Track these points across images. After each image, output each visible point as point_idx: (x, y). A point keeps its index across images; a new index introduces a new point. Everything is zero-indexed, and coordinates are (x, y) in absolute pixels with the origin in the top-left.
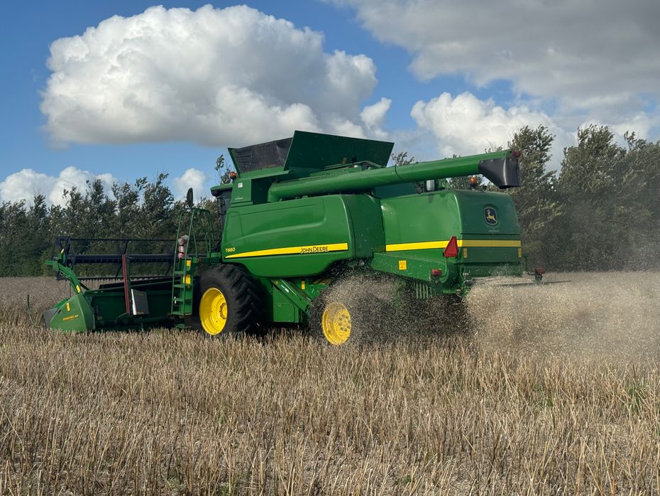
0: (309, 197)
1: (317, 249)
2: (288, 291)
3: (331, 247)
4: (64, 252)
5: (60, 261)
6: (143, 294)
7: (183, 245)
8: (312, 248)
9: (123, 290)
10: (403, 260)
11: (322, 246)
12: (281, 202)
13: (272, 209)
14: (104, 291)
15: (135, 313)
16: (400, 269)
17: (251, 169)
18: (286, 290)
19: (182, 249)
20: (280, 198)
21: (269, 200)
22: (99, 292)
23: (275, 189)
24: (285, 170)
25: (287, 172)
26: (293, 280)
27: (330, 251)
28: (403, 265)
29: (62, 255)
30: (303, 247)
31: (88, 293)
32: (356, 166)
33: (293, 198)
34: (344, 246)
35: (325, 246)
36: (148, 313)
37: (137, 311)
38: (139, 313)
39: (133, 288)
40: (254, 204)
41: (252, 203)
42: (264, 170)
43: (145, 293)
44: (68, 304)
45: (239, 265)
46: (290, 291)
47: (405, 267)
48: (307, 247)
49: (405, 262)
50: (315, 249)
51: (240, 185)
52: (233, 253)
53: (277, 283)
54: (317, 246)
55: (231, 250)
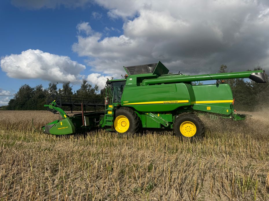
1: (172, 102)
2: (153, 117)
3: (179, 101)
4: (55, 101)
5: (53, 105)
6: (88, 118)
7: (107, 100)
10: (209, 106)
12: (148, 86)
14: (75, 117)
15: (85, 125)
16: (207, 110)
23: (145, 81)
24: (153, 74)
25: (155, 75)
26: (156, 113)
27: (179, 103)
28: (209, 108)
29: (54, 102)
30: (164, 101)
31: (71, 118)
33: (155, 85)
34: (187, 101)
35: (176, 101)
37: (86, 124)
39: (85, 115)
41: (137, 86)
42: (141, 74)
44: (61, 123)
47: (210, 109)
48: (167, 101)
49: (210, 107)
50: (171, 102)
51: (131, 79)
52: (127, 103)
53: (147, 114)
54: (172, 101)
55: (126, 102)
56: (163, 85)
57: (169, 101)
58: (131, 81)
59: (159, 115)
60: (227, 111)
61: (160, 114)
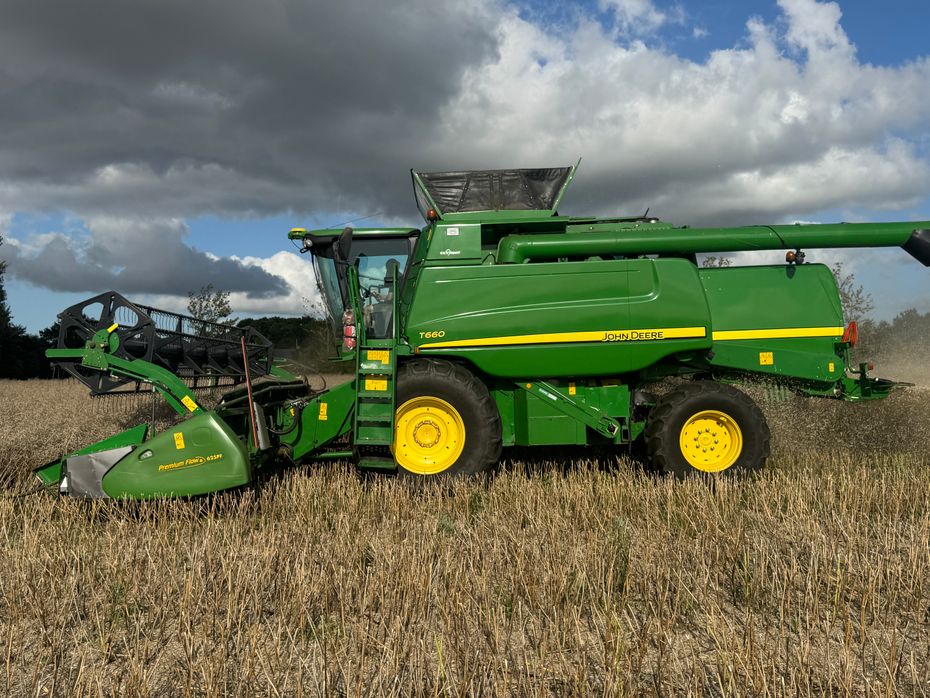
1: (640, 335)
2: (555, 398)
3: (670, 333)
6: (263, 409)
8: (629, 334)
9: (247, 402)
10: (766, 351)
11: (651, 331)
12: (525, 264)
15: (262, 446)
16: (762, 363)
18: (550, 396)
20: (526, 258)
24: (555, 215)
27: (666, 339)
28: (766, 359)
30: (609, 333)
34: (700, 331)
35: (657, 331)
37: (264, 441)
38: (266, 446)
41: (480, 261)
42: (500, 212)
46: (559, 398)
47: (770, 361)
48: (618, 333)
49: (771, 354)
50: (635, 335)
51: (453, 231)
52: (438, 340)
53: (529, 386)
54: (639, 331)
55: (435, 335)
56: (595, 261)
57: (629, 332)
58: (451, 242)
59: (572, 390)
60: (832, 368)
61: (576, 386)
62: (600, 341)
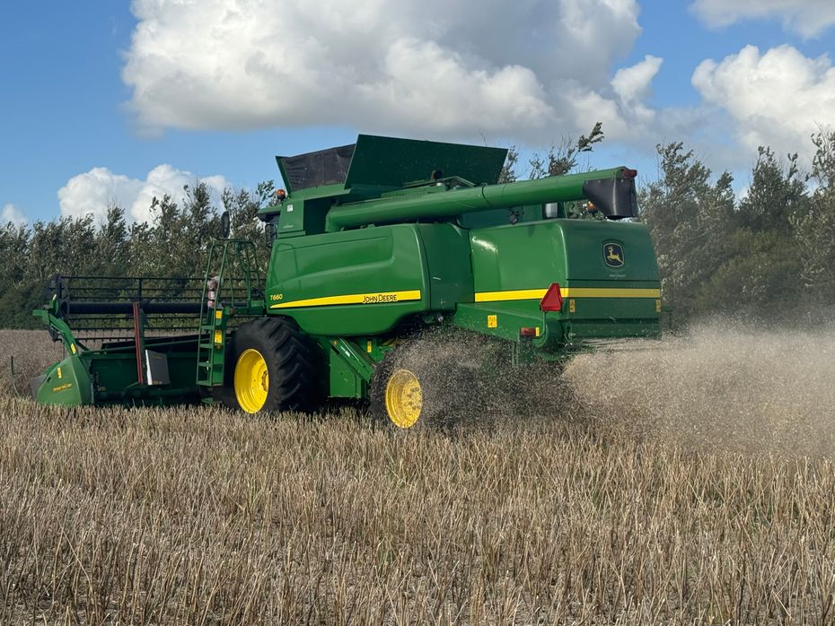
0: (376, 225)
1: (383, 298)
2: (349, 355)
3: (400, 296)
5: (51, 311)
6: (163, 357)
7: (213, 290)
9: (134, 351)
10: (494, 314)
11: (390, 294)
12: (342, 233)
13: (330, 242)
14: (108, 352)
15: (150, 383)
16: (490, 326)
17: (305, 185)
18: (347, 353)
19: (212, 295)
20: (341, 227)
21: (326, 230)
22: (102, 353)
23: (334, 214)
24: (346, 188)
25: (348, 191)
26: (356, 340)
27: (399, 302)
28: (492, 322)
29: (55, 302)
30: (367, 295)
31: (86, 355)
32: (439, 184)
33: (358, 227)
34: (416, 295)
35: (393, 294)
36: (168, 382)
37: (153, 379)
38: (156, 383)
39: (148, 348)
40: (307, 234)
41: (304, 233)
43: (165, 356)
44: (59, 369)
45: (288, 319)
46: (351, 354)
47: (495, 324)
48: (371, 295)
49: (496, 317)
50: (380, 298)
51: (290, 208)
52: (279, 302)
53: (335, 343)
54: (383, 294)
55: (278, 297)
57: (376, 295)
58: (290, 217)
59: (369, 348)
61: (372, 343)
62: (361, 304)
